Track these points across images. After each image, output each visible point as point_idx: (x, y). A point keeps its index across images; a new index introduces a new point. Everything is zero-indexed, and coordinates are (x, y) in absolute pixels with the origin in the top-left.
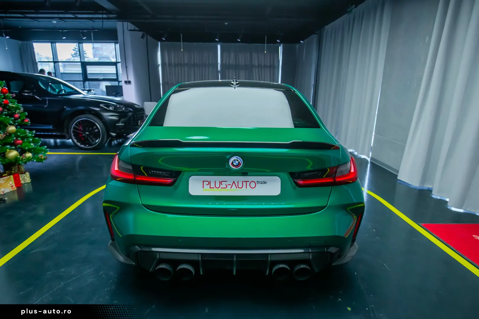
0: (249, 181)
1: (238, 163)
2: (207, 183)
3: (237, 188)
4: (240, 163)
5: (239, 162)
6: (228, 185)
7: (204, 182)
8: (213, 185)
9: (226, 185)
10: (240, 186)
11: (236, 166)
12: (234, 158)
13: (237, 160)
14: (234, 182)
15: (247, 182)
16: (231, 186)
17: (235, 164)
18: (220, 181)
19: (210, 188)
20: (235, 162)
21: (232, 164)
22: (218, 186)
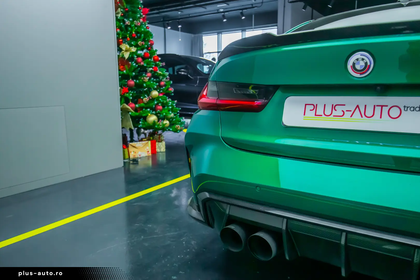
0: (387, 106)
1: (364, 64)
2: (312, 107)
3: (362, 117)
4: (369, 64)
5: (366, 63)
6: (347, 111)
7: (307, 106)
8: (320, 111)
9: (343, 111)
10: (369, 113)
11: (361, 72)
12: (358, 55)
13: (363, 59)
14: (358, 106)
15: (383, 108)
16: (351, 113)
17: (358, 67)
18: (333, 105)
19: (316, 115)
20: (359, 63)
21: (353, 67)
22: (328, 112)
